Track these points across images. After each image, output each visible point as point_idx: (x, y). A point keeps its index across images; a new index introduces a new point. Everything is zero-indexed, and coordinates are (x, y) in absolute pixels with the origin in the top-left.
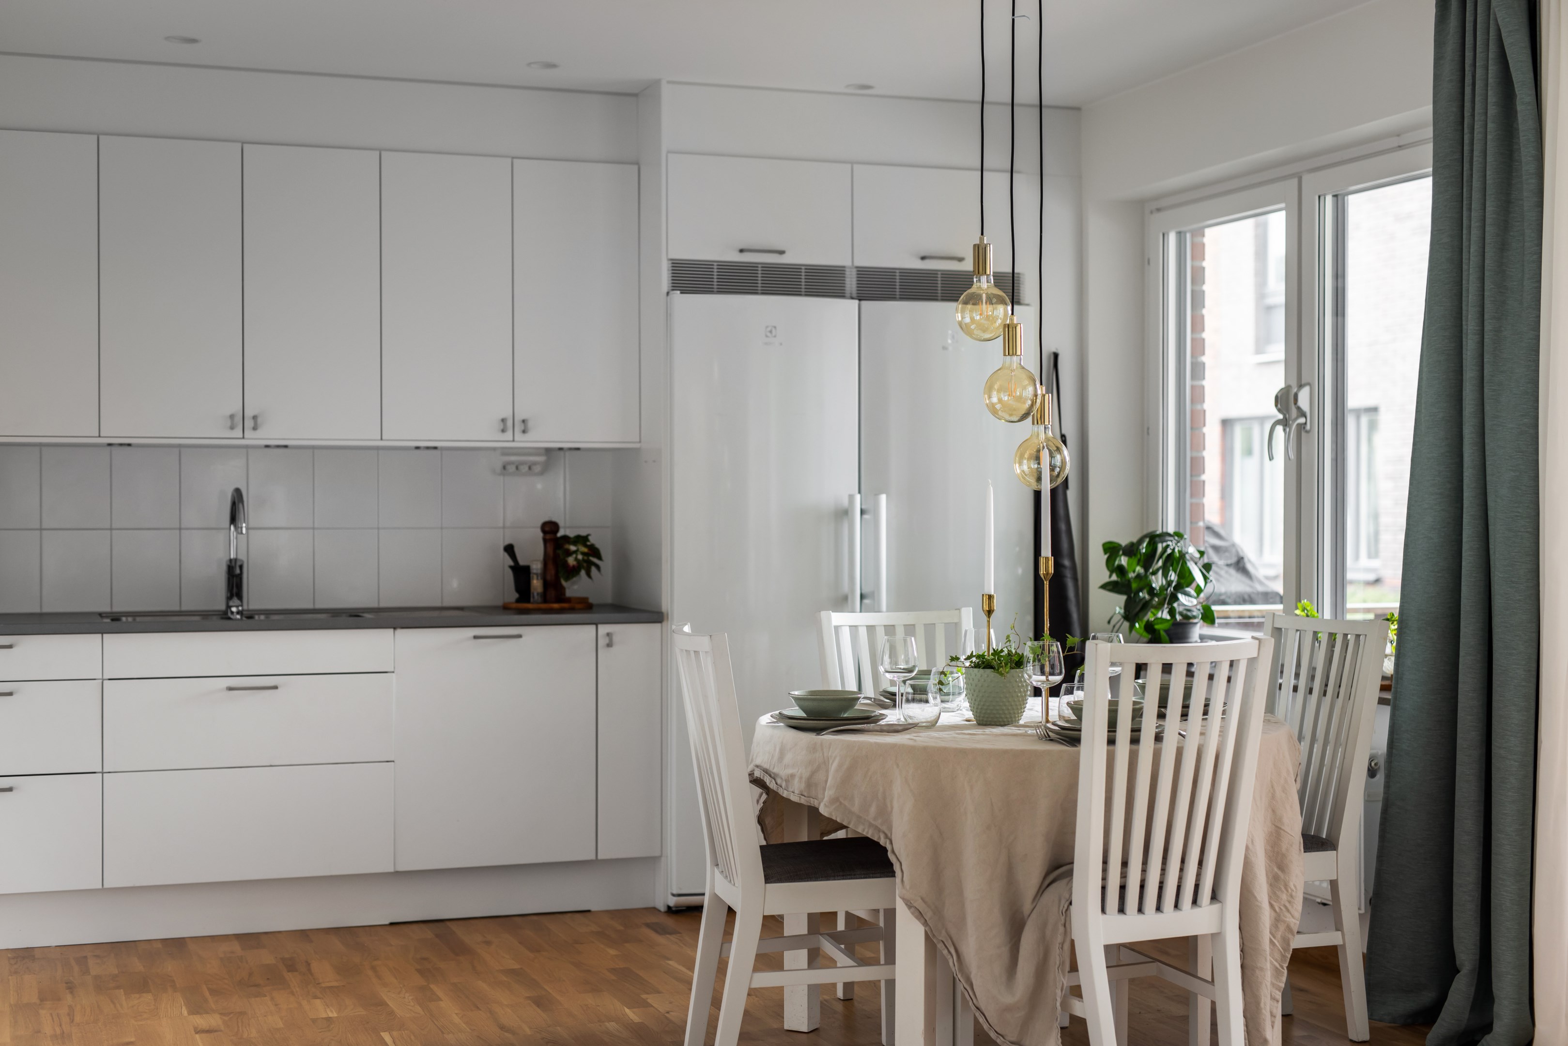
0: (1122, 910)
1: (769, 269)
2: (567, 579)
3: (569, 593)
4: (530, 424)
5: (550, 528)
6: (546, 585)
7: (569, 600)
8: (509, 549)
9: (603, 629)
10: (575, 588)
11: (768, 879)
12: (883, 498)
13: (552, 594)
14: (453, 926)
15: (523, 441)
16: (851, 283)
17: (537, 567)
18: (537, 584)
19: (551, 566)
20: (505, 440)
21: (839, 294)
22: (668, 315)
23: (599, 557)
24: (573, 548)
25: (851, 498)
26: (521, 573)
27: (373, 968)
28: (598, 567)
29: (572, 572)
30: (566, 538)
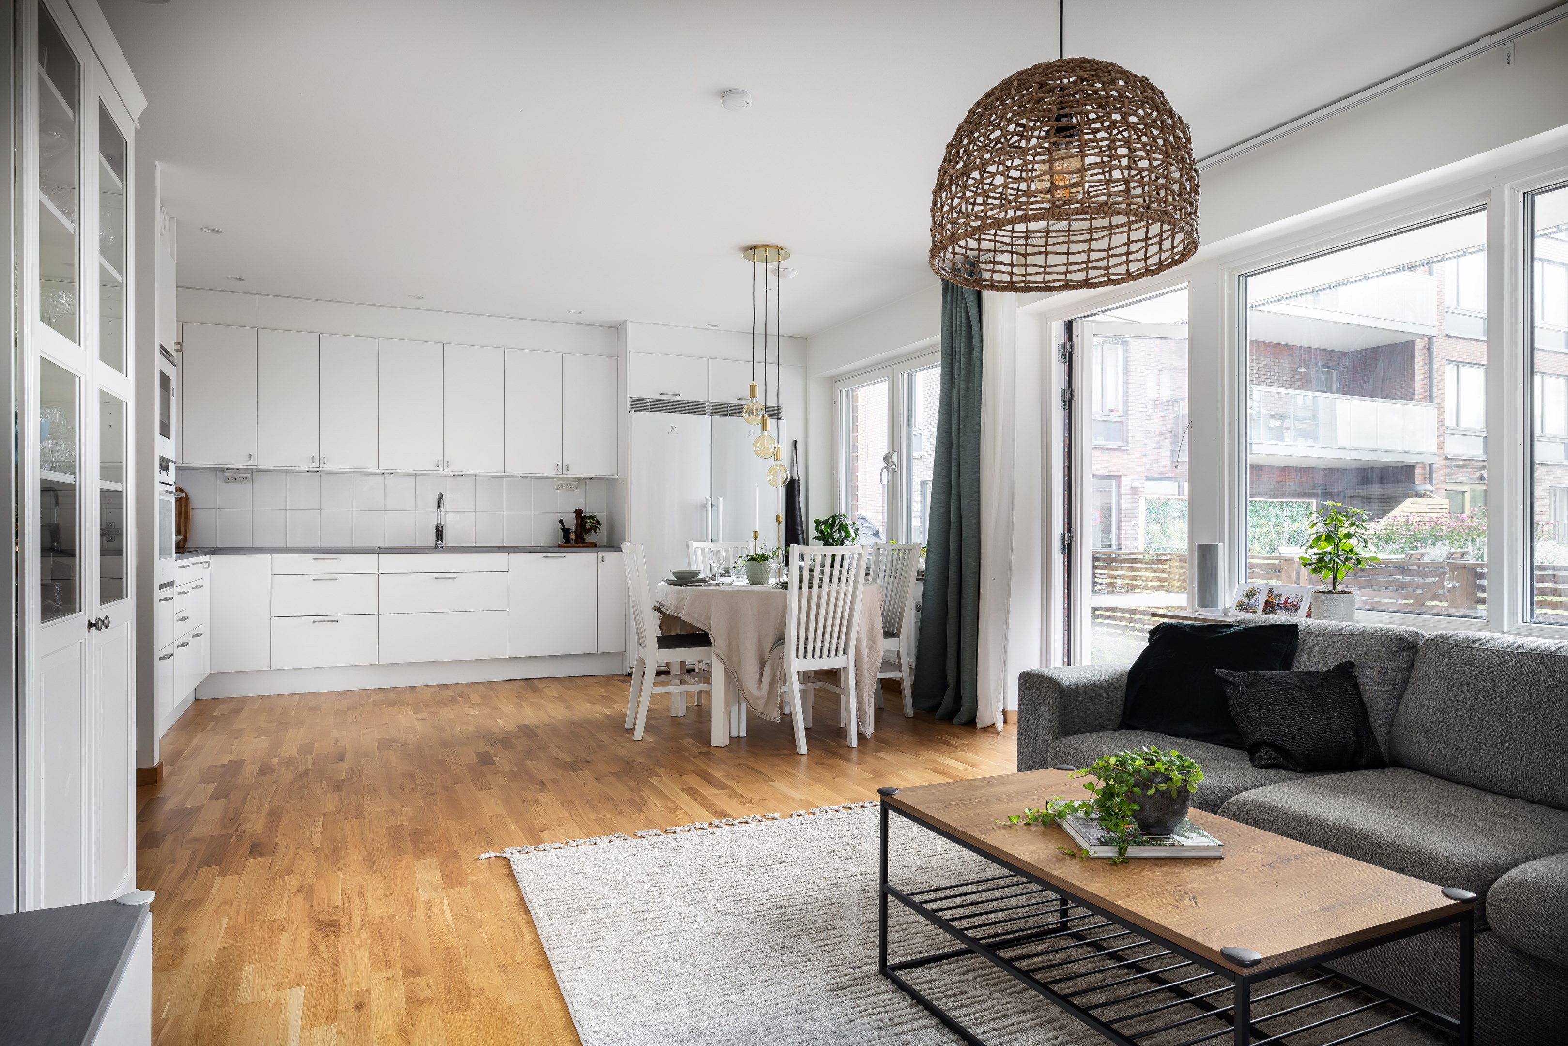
0: (805, 657)
1: (673, 402)
2: (586, 534)
3: (587, 540)
4: (570, 467)
5: (578, 512)
6: (577, 536)
7: (587, 543)
8: (561, 521)
9: (600, 554)
10: (589, 538)
11: (660, 648)
12: (721, 500)
13: (579, 540)
14: (534, 681)
15: (566, 474)
16: (708, 409)
17: (573, 528)
18: (572, 536)
19: (579, 528)
20: (558, 474)
21: (703, 413)
22: (630, 421)
23: (600, 525)
24: (588, 521)
25: (707, 499)
26: (566, 532)
27: (497, 697)
28: (599, 529)
29: (588, 531)
30: (585, 517)
